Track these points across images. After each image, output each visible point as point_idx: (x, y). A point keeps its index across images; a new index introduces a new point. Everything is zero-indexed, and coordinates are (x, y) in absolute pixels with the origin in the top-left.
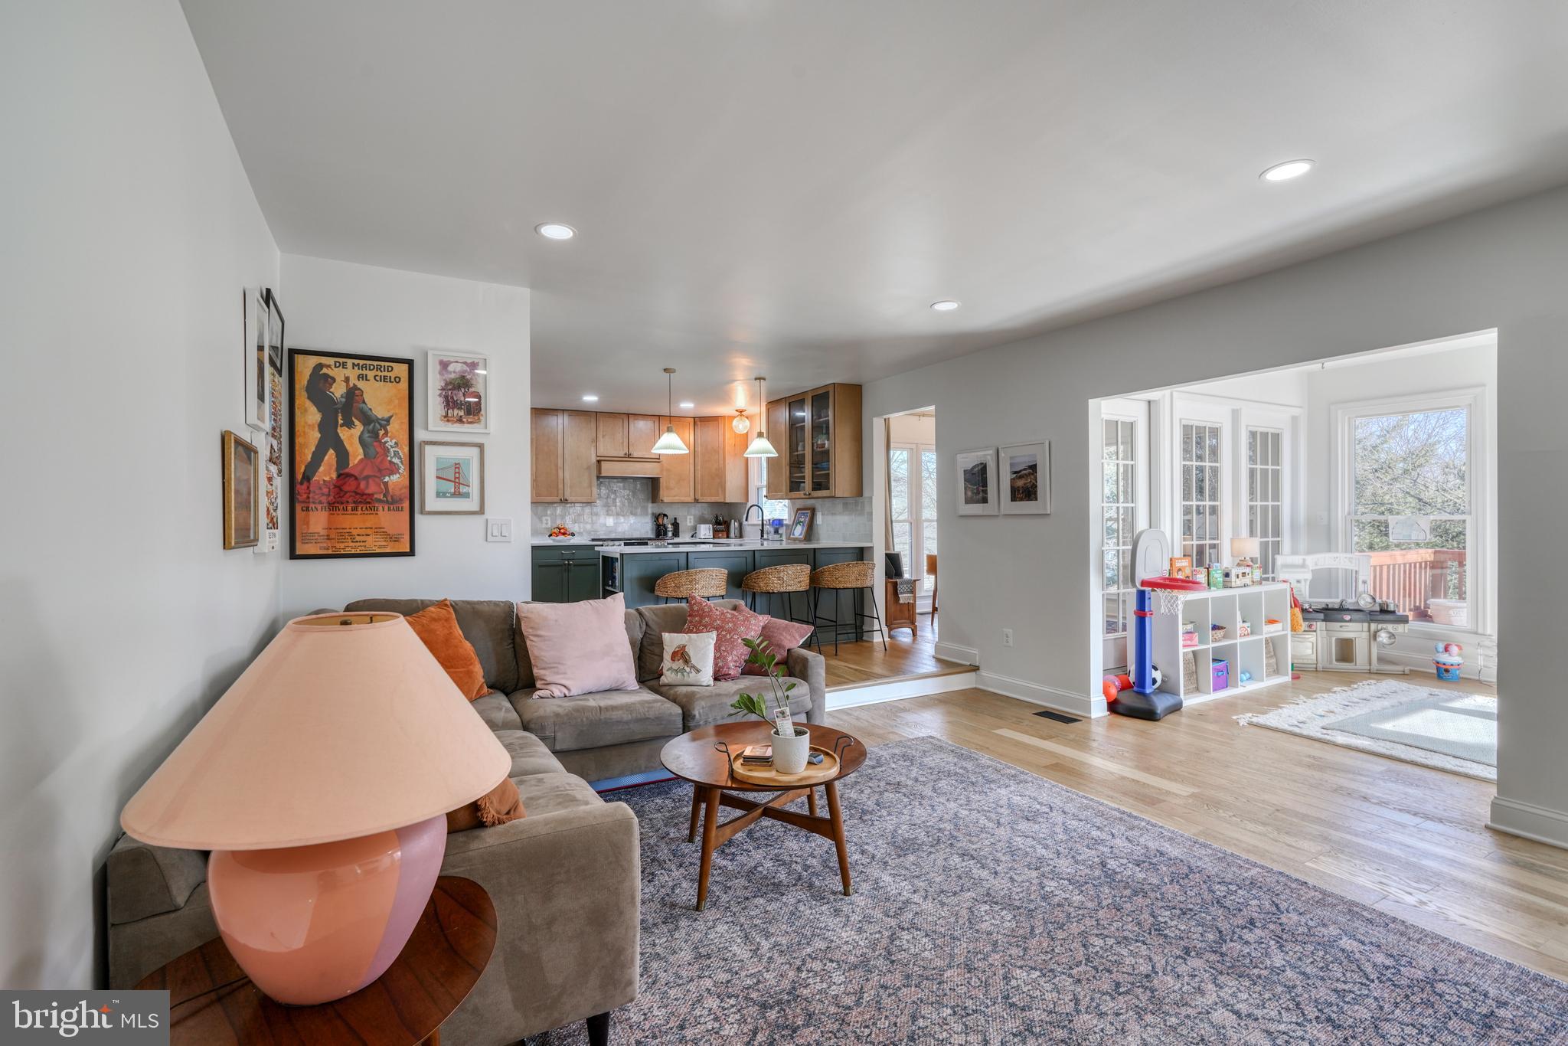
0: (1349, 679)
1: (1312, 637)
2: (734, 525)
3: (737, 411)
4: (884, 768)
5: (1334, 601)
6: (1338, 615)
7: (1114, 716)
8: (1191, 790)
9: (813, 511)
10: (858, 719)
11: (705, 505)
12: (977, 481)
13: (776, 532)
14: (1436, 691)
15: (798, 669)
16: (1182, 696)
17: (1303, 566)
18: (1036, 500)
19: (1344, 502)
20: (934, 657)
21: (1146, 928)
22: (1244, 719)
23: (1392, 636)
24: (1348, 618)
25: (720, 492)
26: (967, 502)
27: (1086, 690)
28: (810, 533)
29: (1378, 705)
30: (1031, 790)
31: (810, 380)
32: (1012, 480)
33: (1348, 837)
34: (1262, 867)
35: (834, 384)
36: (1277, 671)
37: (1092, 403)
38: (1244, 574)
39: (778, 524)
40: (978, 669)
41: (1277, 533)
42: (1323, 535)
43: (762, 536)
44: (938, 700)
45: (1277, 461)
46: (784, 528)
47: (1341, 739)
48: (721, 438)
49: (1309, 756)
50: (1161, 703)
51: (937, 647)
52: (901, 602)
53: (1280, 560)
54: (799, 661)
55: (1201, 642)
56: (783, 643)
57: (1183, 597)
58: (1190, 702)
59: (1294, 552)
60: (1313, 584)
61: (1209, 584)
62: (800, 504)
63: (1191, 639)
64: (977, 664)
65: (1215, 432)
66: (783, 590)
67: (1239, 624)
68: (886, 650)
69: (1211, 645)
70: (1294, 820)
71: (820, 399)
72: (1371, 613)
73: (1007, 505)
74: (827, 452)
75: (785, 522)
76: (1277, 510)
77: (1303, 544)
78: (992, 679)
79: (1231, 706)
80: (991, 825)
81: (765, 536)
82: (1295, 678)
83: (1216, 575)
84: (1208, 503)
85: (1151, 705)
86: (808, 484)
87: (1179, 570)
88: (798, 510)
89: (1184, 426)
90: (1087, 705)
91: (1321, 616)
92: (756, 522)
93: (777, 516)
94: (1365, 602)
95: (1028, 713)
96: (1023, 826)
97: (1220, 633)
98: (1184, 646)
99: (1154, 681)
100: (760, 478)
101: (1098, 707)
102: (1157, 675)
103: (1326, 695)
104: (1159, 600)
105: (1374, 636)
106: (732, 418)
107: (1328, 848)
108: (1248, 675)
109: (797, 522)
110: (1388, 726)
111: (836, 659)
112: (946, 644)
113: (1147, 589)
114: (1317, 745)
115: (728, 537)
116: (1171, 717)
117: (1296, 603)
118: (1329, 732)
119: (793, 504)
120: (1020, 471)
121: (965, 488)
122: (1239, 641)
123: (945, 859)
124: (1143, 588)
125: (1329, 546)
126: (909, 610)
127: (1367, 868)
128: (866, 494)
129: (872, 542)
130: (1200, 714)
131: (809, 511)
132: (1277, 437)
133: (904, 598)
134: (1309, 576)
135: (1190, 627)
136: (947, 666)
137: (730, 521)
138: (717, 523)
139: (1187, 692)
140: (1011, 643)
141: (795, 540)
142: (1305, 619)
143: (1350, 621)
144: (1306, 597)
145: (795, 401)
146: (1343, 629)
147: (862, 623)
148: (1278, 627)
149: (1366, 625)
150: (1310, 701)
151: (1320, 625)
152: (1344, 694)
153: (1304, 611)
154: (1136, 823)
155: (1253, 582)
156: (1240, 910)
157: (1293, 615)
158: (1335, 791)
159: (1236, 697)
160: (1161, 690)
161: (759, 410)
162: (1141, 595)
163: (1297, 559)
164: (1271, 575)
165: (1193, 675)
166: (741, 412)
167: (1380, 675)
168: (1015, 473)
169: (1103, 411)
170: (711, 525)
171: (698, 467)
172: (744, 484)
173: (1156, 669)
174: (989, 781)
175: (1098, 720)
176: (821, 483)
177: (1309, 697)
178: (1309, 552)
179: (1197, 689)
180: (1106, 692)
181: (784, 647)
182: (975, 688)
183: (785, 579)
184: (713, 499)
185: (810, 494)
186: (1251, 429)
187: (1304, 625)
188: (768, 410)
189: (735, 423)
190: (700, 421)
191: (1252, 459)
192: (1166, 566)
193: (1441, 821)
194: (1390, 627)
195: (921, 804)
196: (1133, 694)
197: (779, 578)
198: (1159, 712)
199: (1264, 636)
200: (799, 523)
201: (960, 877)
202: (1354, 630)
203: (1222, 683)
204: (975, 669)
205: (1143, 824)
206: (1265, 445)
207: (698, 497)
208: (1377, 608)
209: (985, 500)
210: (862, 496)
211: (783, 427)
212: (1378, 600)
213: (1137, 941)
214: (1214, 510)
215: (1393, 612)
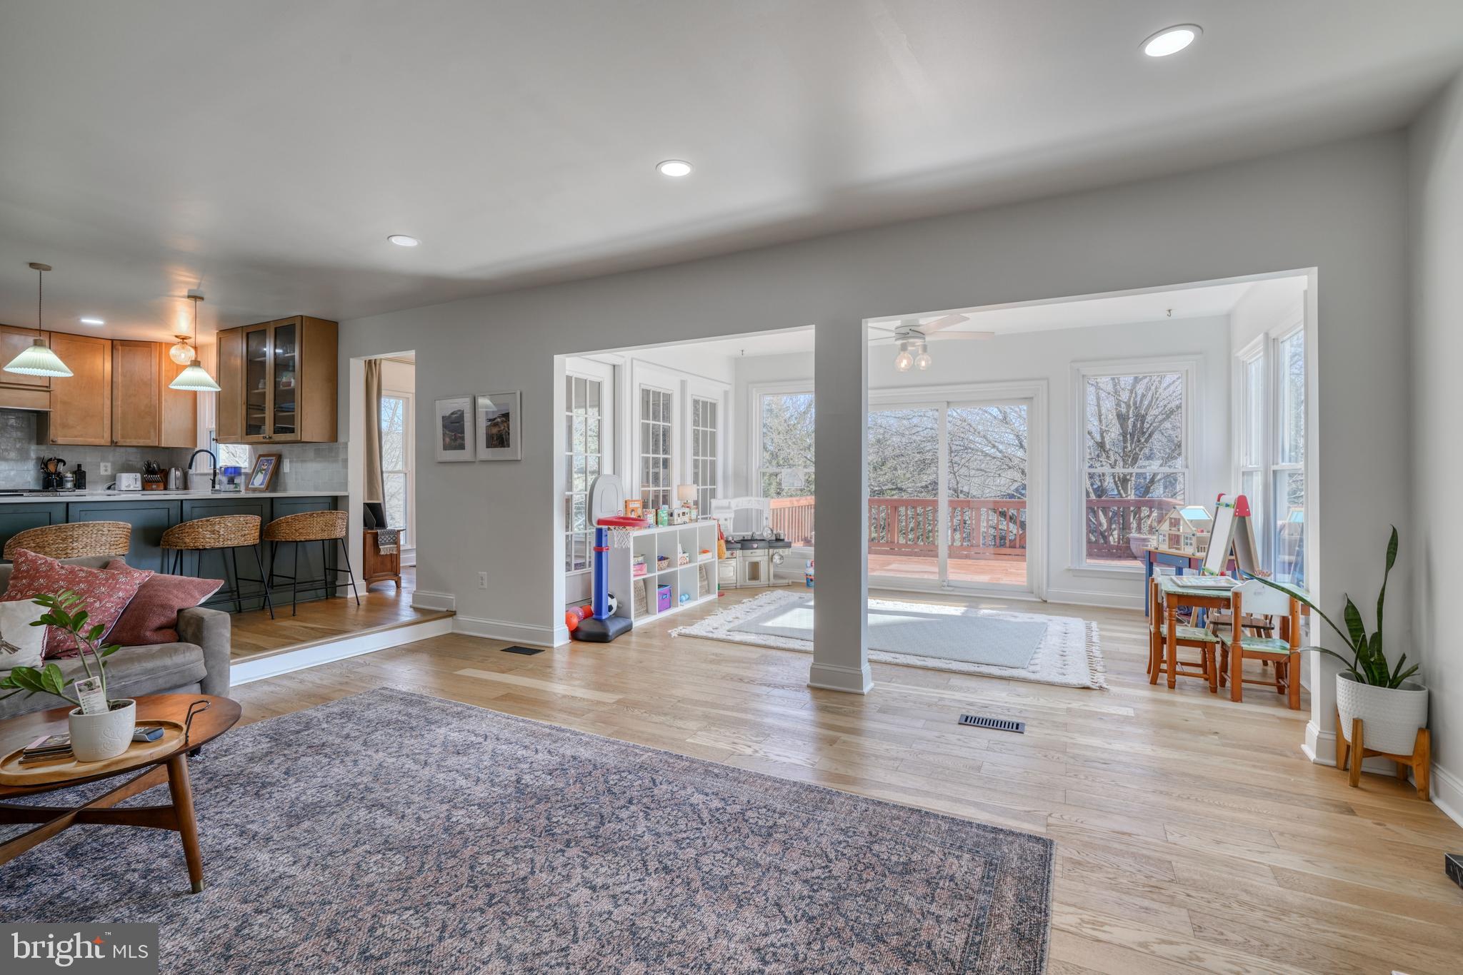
0: (753, 592)
1: (733, 562)
2: (175, 474)
3: (176, 336)
4: (311, 731)
5: (748, 534)
6: (748, 544)
7: (575, 642)
8: (616, 697)
9: (279, 458)
10: (302, 682)
11: (134, 450)
12: (454, 429)
13: (231, 481)
14: (803, 595)
15: (190, 631)
16: (633, 619)
17: (729, 508)
18: (509, 446)
19: (757, 459)
20: (411, 607)
21: (538, 832)
22: (674, 633)
23: (782, 557)
24: (755, 546)
25: (152, 433)
26: (445, 448)
27: (550, 623)
28: (275, 479)
29: (767, 609)
30: (471, 724)
31: (273, 309)
32: (488, 427)
33: (722, 712)
34: (653, 751)
35: (302, 316)
36: (708, 591)
37: (558, 359)
38: (684, 514)
39: (233, 473)
40: (455, 614)
41: (713, 482)
42: (743, 485)
43: (213, 487)
44: (404, 649)
45: (714, 425)
46: (243, 477)
47: (738, 637)
48: (155, 369)
49: (713, 654)
50: (613, 628)
51: (414, 596)
52: (382, 553)
53: (714, 503)
54: (192, 621)
55: (649, 571)
56: (171, 603)
57: (635, 533)
58: (639, 623)
59: (725, 497)
60: (736, 521)
61: (657, 523)
62: (264, 449)
63: (641, 570)
64: (454, 610)
65: (668, 397)
66: (220, 545)
67: (680, 555)
68: (359, 604)
69: (657, 573)
70: (689, 706)
71: (285, 332)
72: (770, 541)
73: (485, 453)
74: (292, 392)
75: (243, 471)
76: (713, 464)
77: (731, 491)
78: (469, 623)
79: (672, 622)
80: (417, 767)
81: (217, 487)
82: (721, 595)
83: (663, 515)
84: (661, 456)
85: (605, 629)
86: (268, 427)
87: (633, 510)
88: (260, 456)
89: (643, 390)
90: (550, 636)
91: (739, 546)
92: (206, 471)
93: (232, 463)
94: (767, 534)
95: (496, 650)
96: (452, 761)
97: (665, 563)
98: (635, 576)
99: (610, 608)
100: (208, 419)
101: (561, 636)
102: (613, 603)
103: (736, 606)
104: (615, 537)
105: (771, 559)
106: (170, 345)
107: (705, 724)
108: (687, 596)
109: (256, 470)
110: (769, 624)
111: (294, 620)
112: (425, 593)
113: (604, 527)
114: (721, 644)
115: (166, 488)
116: (623, 638)
117: (721, 536)
118: (731, 633)
119: (255, 451)
120: (495, 419)
121: (444, 435)
122: (679, 568)
123: (348, 817)
124: (600, 526)
125: (747, 492)
126: (392, 562)
127: (728, 734)
128: (341, 439)
129: (346, 490)
130: (647, 633)
131: (274, 458)
132: (713, 406)
133: (385, 549)
134: (732, 515)
135: (640, 559)
136: (425, 614)
137: (170, 469)
138: (149, 470)
139: (638, 615)
140: (486, 586)
141: (255, 490)
142: (728, 549)
143: (757, 548)
144: (731, 531)
145: (254, 332)
146: (753, 554)
147: (335, 578)
148: (709, 555)
149: (767, 550)
150: (725, 612)
151: (738, 553)
152: (748, 604)
153: (727, 542)
154: (562, 735)
155: (691, 520)
156: (625, 792)
157: (719, 546)
158: (723, 678)
159: (676, 615)
160: (616, 616)
161: (209, 339)
162: (599, 532)
163: (725, 503)
164: (709, 516)
165: (643, 600)
166: (183, 339)
167: (775, 587)
168: (490, 420)
169: (567, 368)
170: (139, 475)
171: (118, 403)
172: (189, 424)
173: (612, 597)
174: (430, 722)
175: (558, 648)
176: (285, 425)
177: (725, 609)
178: (736, 496)
179: (647, 612)
180: (568, 622)
181: (171, 608)
182: (452, 634)
183: (222, 533)
184: (142, 442)
185: (270, 438)
186: (694, 397)
187: (728, 554)
188: (220, 340)
189: (173, 351)
190: (122, 345)
191: (696, 423)
192: (621, 507)
193: (783, 687)
194: (780, 551)
195: (342, 761)
196: (593, 621)
197: (213, 532)
198: (610, 634)
199: (698, 564)
200: (261, 471)
201: (359, 832)
202: (759, 555)
203: (666, 604)
204: (451, 614)
205: (568, 735)
206: (705, 412)
207: (118, 438)
208: (774, 538)
209: (462, 447)
210: (336, 441)
211: (239, 362)
212: (775, 532)
213: (525, 847)
214: (666, 462)
215: (783, 540)
